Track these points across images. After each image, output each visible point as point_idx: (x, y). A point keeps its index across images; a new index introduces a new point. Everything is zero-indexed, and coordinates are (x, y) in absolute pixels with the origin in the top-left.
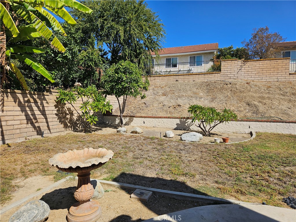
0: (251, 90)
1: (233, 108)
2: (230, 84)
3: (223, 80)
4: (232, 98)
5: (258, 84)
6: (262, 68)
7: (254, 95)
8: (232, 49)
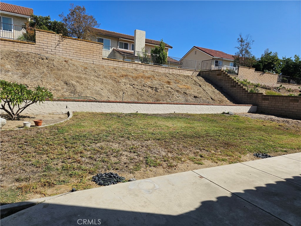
0: (70, 69)
1: (50, 87)
2: (47, 59)
3: (39, 53)
4: (48, 75)
5: (76, 63)
6: (80, 48)
7: (72, 74)
8: (49, 21)
